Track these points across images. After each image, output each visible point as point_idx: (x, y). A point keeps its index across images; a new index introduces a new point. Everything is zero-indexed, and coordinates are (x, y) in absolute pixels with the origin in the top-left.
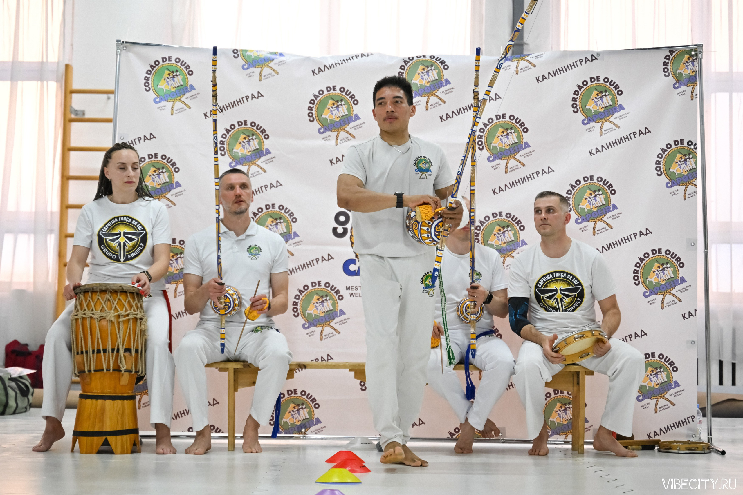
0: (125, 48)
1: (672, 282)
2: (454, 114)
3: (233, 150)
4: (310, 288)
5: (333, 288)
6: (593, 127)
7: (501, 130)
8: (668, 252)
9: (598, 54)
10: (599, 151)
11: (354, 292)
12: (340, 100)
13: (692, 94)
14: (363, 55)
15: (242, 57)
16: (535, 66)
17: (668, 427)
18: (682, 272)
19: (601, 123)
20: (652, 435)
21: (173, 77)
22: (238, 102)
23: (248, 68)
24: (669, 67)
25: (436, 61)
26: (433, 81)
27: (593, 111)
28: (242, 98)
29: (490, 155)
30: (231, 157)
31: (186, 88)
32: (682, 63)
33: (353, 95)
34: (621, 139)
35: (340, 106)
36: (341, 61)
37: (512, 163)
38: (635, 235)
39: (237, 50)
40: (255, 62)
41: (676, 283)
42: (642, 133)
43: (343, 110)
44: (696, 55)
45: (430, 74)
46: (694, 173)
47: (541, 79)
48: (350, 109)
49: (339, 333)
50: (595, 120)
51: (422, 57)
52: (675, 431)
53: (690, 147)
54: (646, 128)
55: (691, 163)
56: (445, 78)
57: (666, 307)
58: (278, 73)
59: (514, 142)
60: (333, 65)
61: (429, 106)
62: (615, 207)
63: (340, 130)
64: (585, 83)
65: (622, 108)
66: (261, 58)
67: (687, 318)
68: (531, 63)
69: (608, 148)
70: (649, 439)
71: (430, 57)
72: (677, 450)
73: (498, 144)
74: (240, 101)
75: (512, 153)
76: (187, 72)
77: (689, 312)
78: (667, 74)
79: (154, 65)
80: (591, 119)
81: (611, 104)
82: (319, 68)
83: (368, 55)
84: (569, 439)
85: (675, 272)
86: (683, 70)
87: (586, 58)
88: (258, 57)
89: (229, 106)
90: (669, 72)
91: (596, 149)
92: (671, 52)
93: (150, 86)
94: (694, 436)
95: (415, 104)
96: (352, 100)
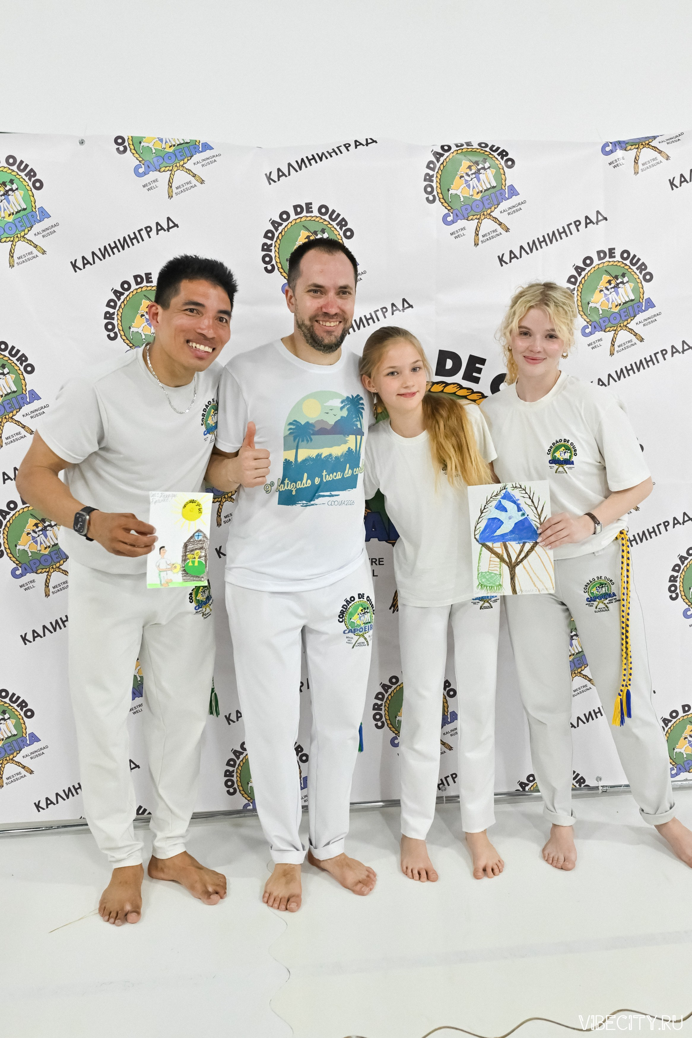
3: (130, 328)
7: (606, 278)
12: (319, 229)
14: (357, 144)
15: (134, 151)
16: (667, 158)
21: (6, 194)
22: (131, 240)
23: (145, 174)
25: (492, 153)
26: (487, 189)
28: (139, 231)
29: (585, 323)
30: (128, 342)
31: (33, 214)
33: (343, 219)
36: (317, 154)
37: (623, 336)
39: (123, 139)
40: (157, 160)
45: (481, 176)
47: (677, 182)
51: (465, 146)
56: (508, 183)
58: (202, 182)
59: (627, 300)
60: (304, 162)
61: (480, 238)
68: (660, 152)
71: (480, 145)
73: (600, 304)
74: (136, 237)
75: (623, 318)
76: (31, 184)
82: (279, 170)
83: (367, 144)
89: (116, 246)
95: (456, 235)
96: (341, 229)
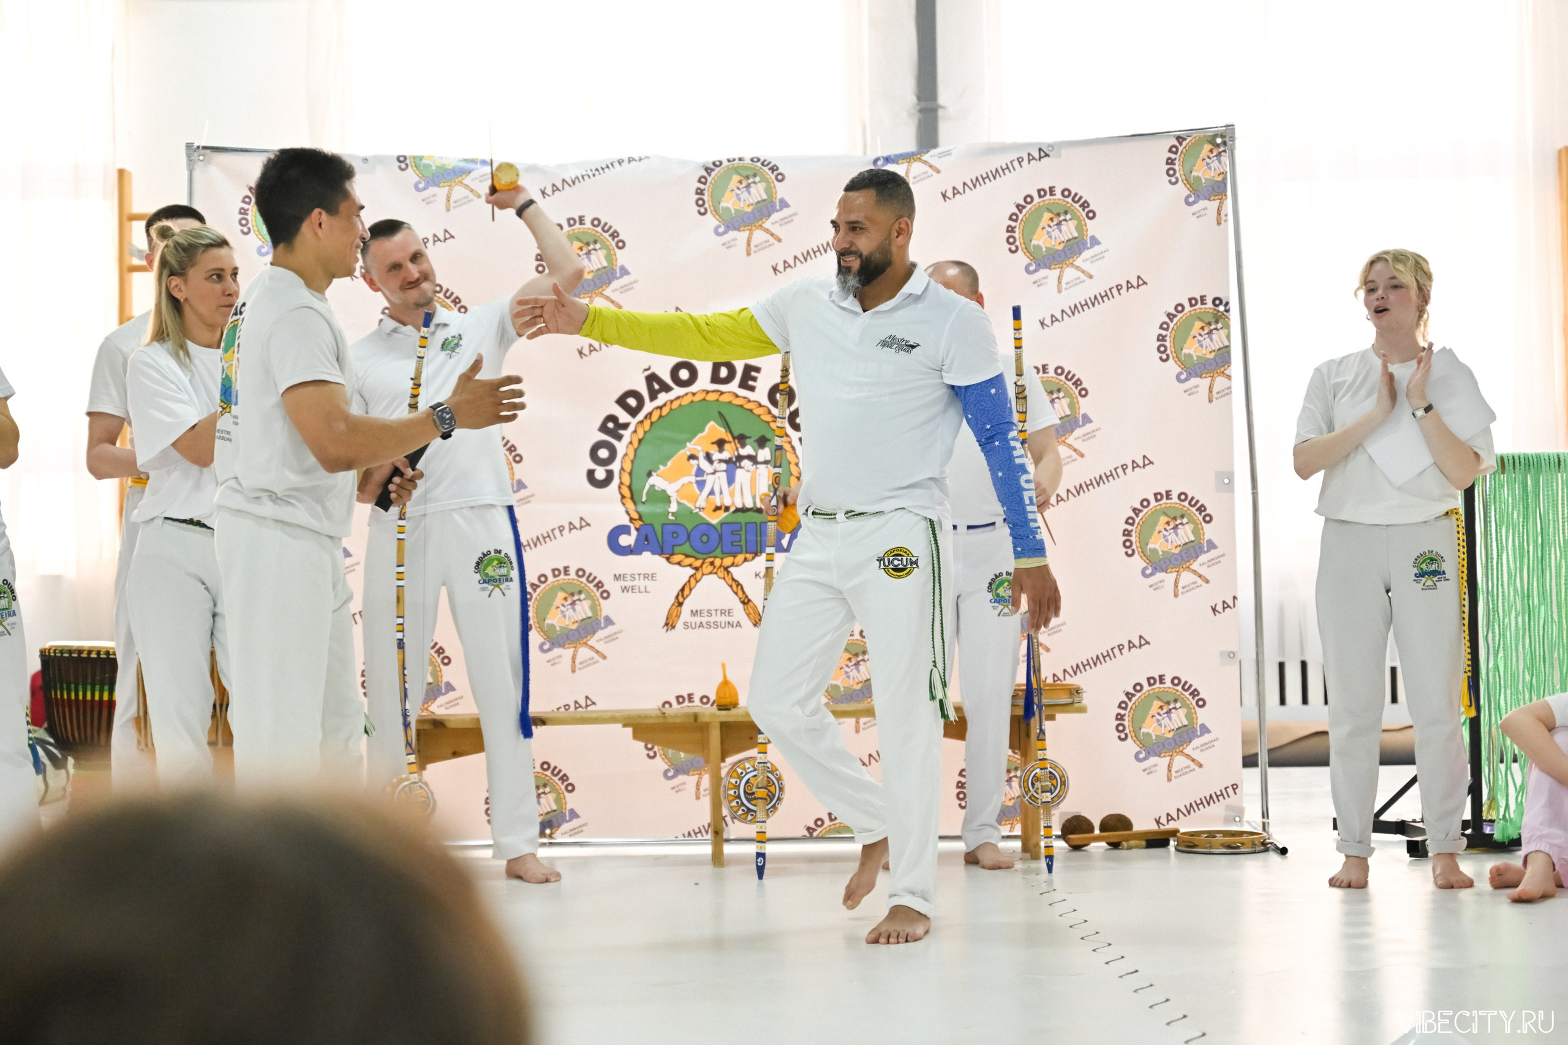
0: (201, 158)
1: (1191, 550)
2: (797, 261)
4: (551, 579)
5: (591, 579)
6: (1045, 278)
8: (1183, 496)
9: (1051, 146)
10: (1057, 320)
11: (629, 584)
12: (591, 240)
13: (1219, 214)
14: (631, 160)
15: (415, 168)
16: (938, 171)
17: (1191, 804)
18: (1209, 532)
19: (1058, 271)
20: (1163, 820)
23: (425, 189)
24: (1176, 167)
25: (763, 168)
26: (758, 202)
27: (1044, 249)
32: (1200, 159)
33: (616, 231)
34: (1096, 297)
35: (593, 252)
36: (591, 170)
38: (1124, 467)
39: (405, 158)
40: (438, 176)
41: (1198, 551)
42: (1132, 286)
43: (598, 258)
44: (1224, 143)
45: (753, 190)
46: (1226, 354)
47: (950, 194)
48: (610, 258)
49: (604, 657)
50: (1048, 263)
51: (737, 161)
52: (1204, 811)
53: (1217, 308)
54: (1139, 277)
55: (1220, 337)
56: (779, 196)
57: (1182, 593)
58: (479, 196)
60: (578, 178)
61: (753, 248)
62: (1087, 419)
63: (594, 295)
64: (1029, 199)
65: (1095, 241)
66: (448, 169)
67: (1220, 613)
68: (931, 166)
69: (1073, 314)
70: (1159, 827)
71: (752, 160)
72: (1206, 848)
77: (1224, 602)
78: (1173, 180)
80: (1040, 263)
81: (1076, 234)
82: (554, 185)
83: (640, 159)
84: (1018, 831)
85: (1197, 531)
86: (1202, 172)
87: (1029, 154)
88: (442, 167)
90: (1178, 175)
91: (1052, 316)
92: (1180, 139)
93: (250, 225)
94: (1237, 819)
95: (728, 245)
96: (613, 240)
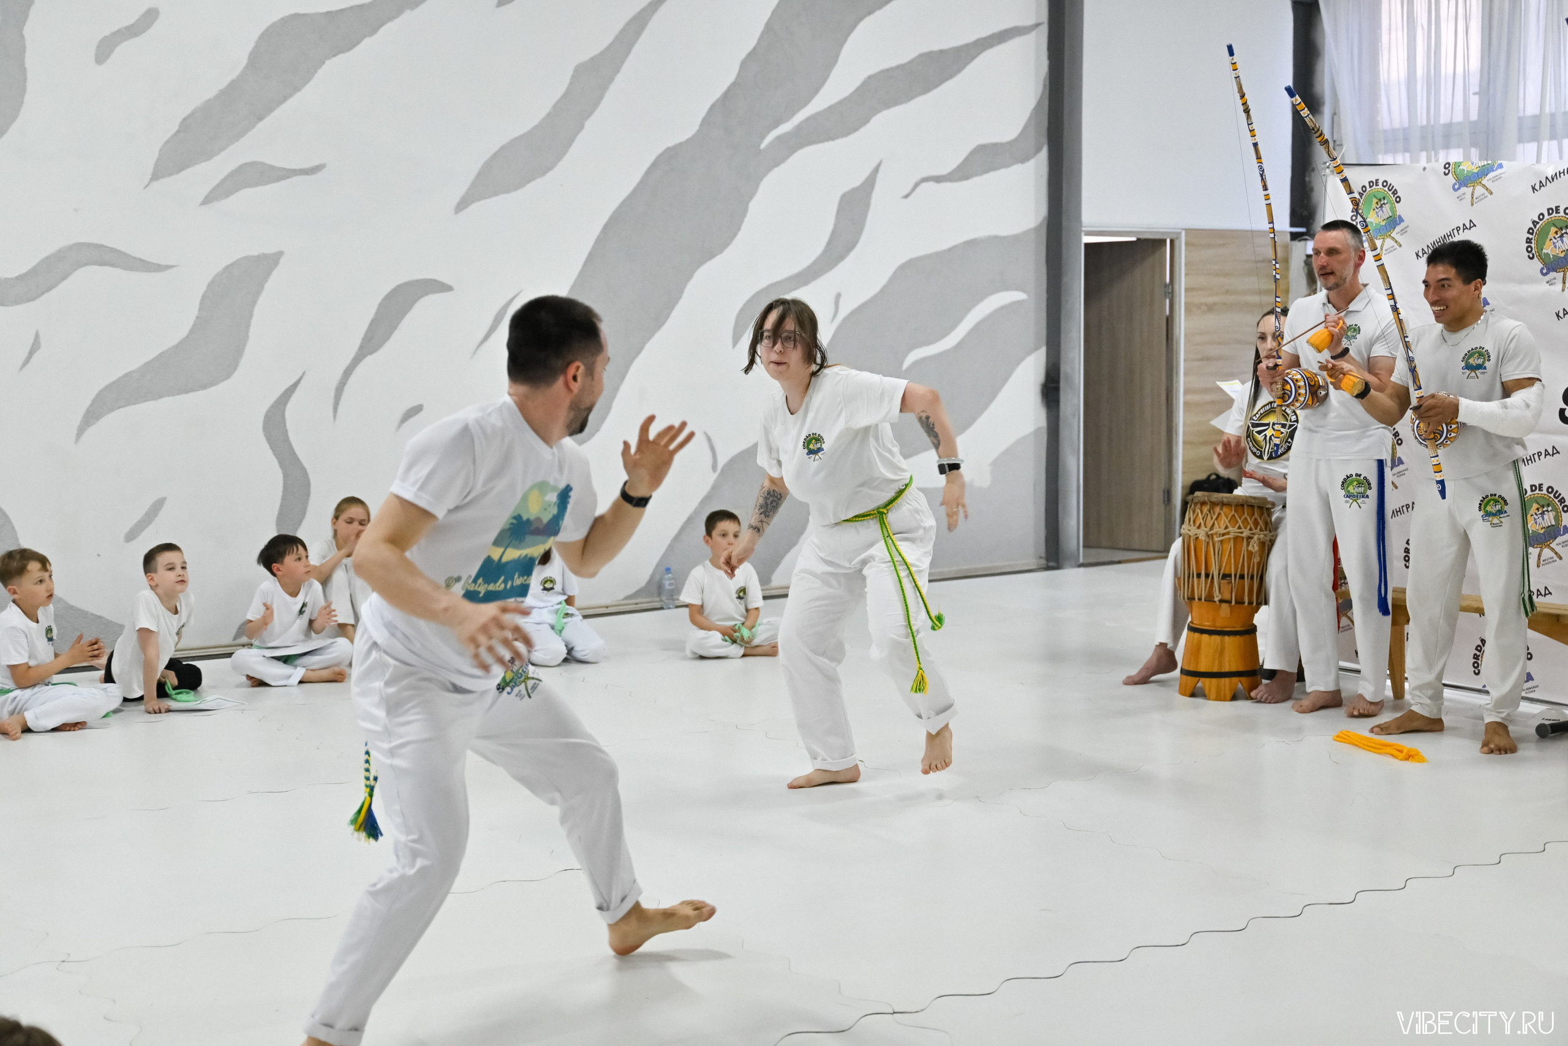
4: (1529, 493)
5: (1556, 497)
15: (1454, 174)
21: (1381, 206)
23: (1459, 189)
28: (1453, 230)
31: (1396, 221)
35: (1565, 235)
39: (1449, 165)
40: (1467, 179)
49: (1561, 558)
58: (1492, 193)
76: (1394, 199)
79: (1362, 192)
82: (1540, 182)
88: (1471, 171)
